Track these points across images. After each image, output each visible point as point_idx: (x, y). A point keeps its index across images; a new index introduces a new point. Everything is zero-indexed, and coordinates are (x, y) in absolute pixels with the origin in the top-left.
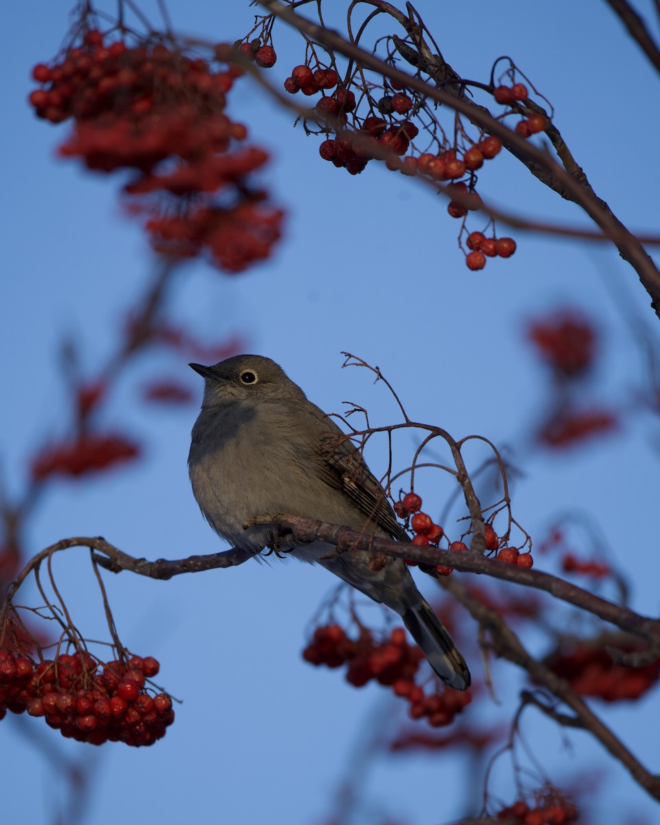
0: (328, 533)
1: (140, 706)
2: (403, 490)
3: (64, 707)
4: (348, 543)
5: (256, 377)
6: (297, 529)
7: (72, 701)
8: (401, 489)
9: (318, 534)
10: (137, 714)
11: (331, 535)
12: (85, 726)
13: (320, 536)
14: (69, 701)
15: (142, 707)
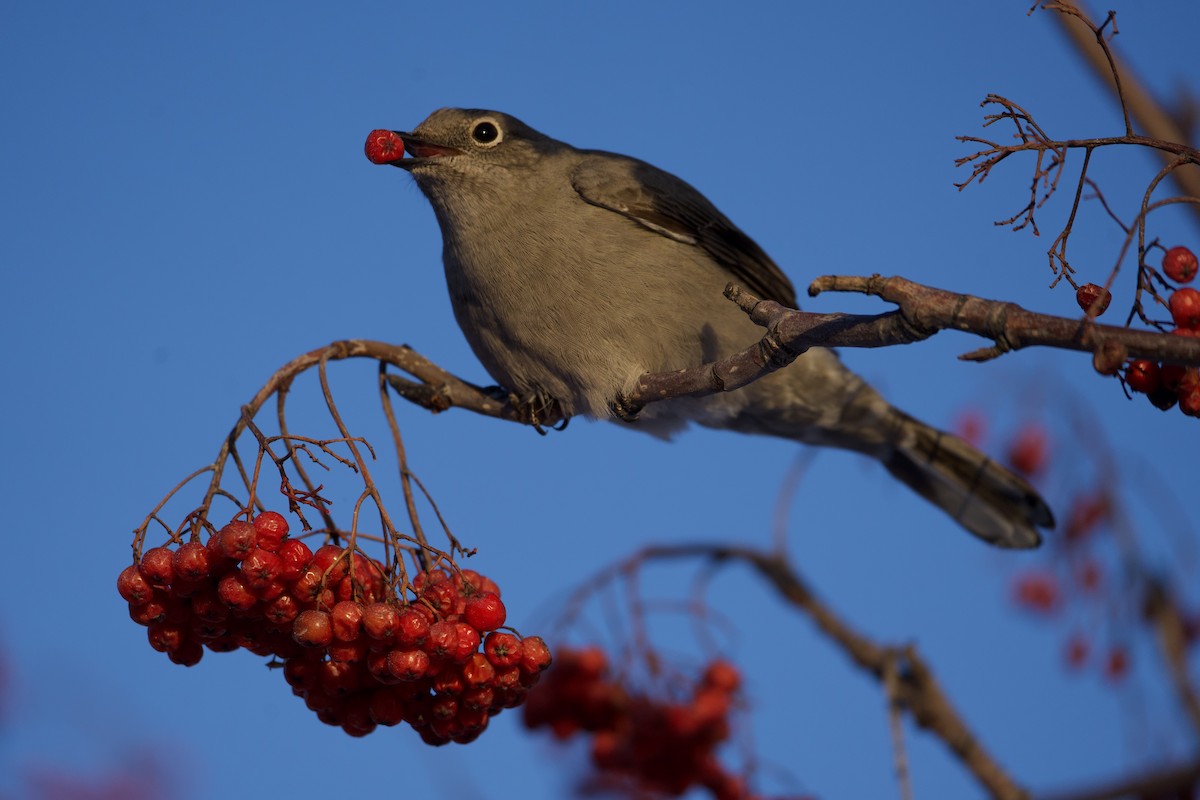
0: (983, 313)
1: (502, 652)
2: (1161, 243)
3: (382, 625)
4: (1027, 332)
5: (496, 125)
6: (913, 304)
7: (395, 617)
8: (1157, 239)
9: (961, 315)
10: (490, 668)
11: (990, 316)
12: (409, 669)
13: (963, 320)
14: (390, 617)
15: (505, 655)
